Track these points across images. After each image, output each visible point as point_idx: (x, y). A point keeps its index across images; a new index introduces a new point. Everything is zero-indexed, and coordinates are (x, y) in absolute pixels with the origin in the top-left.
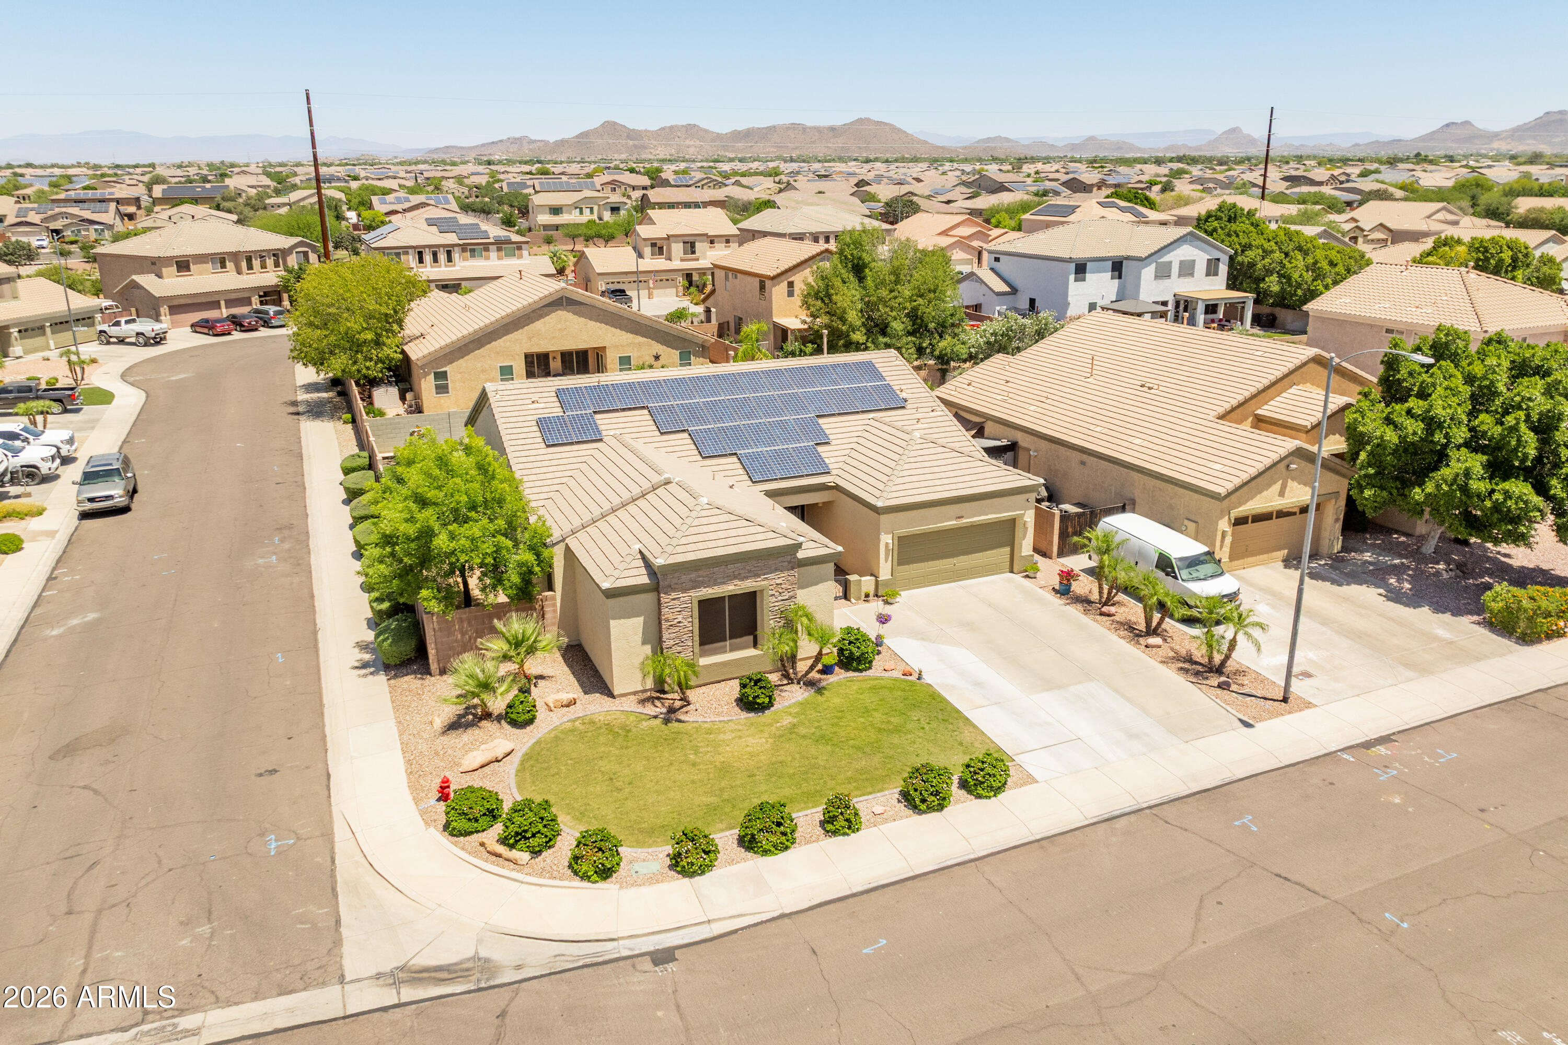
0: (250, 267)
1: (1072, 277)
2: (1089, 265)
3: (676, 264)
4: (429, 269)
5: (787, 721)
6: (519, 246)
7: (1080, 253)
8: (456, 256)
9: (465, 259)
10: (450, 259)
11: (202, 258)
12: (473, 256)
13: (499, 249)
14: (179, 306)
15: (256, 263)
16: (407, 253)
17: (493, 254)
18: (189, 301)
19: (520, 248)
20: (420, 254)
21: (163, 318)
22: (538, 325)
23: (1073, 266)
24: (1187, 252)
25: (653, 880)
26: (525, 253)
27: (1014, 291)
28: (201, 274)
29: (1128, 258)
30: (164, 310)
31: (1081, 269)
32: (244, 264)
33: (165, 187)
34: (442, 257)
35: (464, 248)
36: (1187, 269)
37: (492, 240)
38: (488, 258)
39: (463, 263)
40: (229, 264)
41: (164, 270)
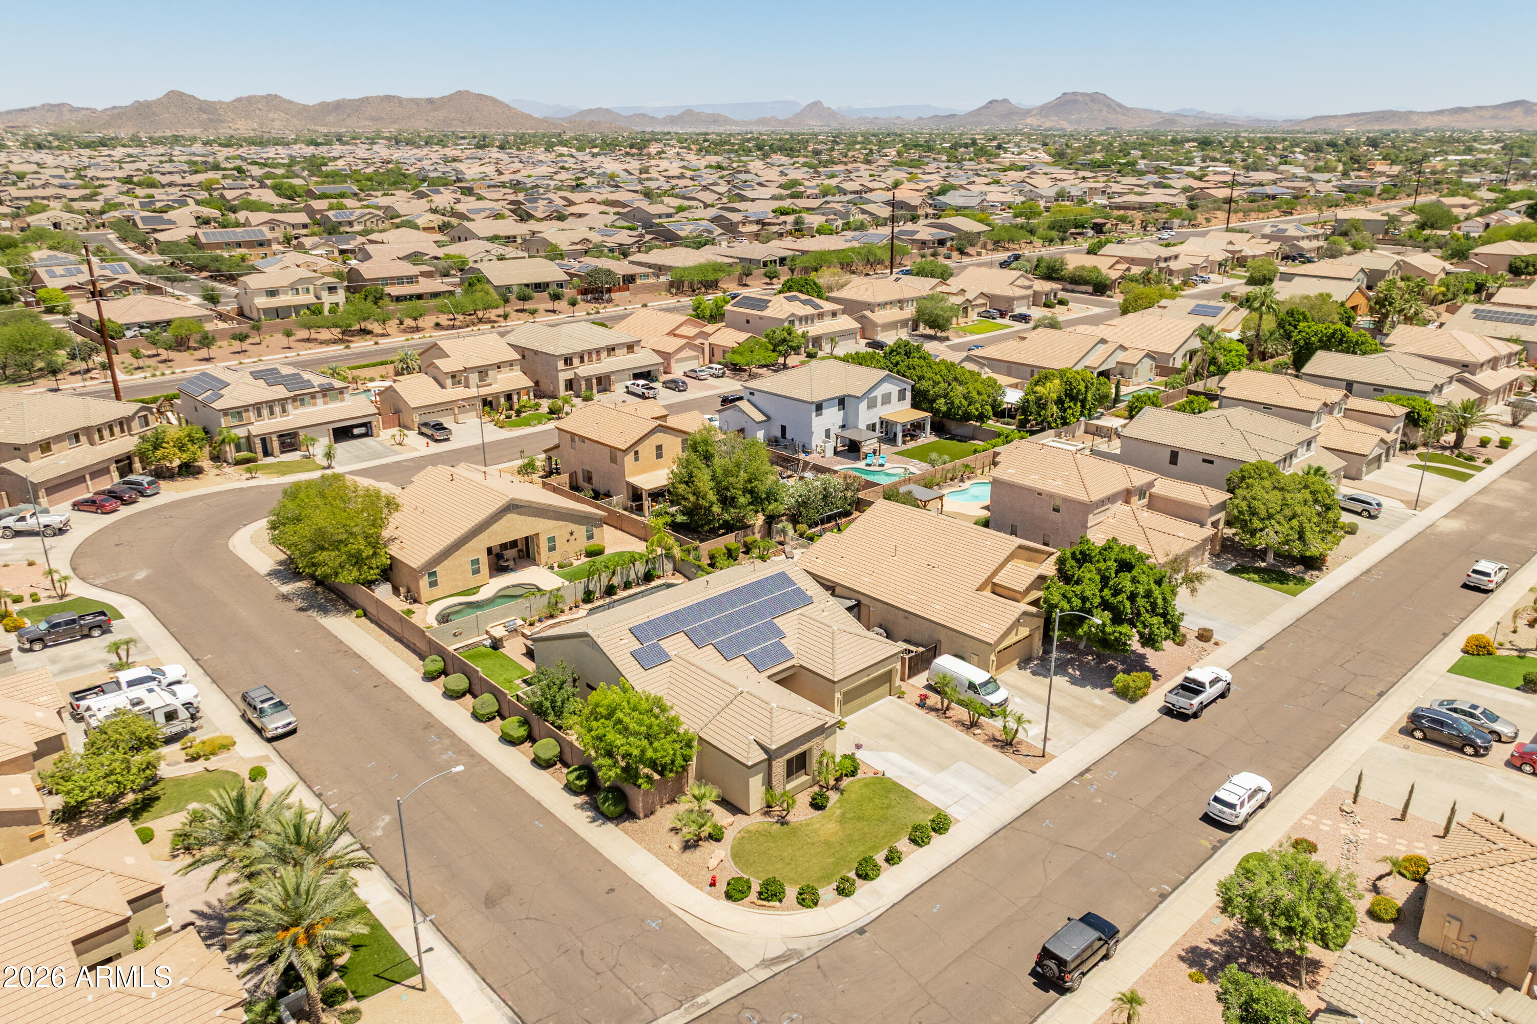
0: (101, 438)
1: (814, 414)
2: (824, 404)
3: (473, 392)
4: (267, 421)
5: (838, 812)
6: (341, 391)
7: (817, 398)
8: (289, 407)
9: (295, 408)
10: (284, 411)
11: (59, 438)
12: (303, 404)
13: (324, 396)
14: (56, 487)
15: (106, 433)
16: (247, 411)
17: (320, 401)
18: (61, 481)
19: (341, 393)
20: (259, 410)
21: (41, 500)
22: (495, 527)
23: (814, 407)
24: (887, 387)
25: (834, 902)
26: (346, 396)
27: (769, 418)
28: (60, 452)
29: (849, 396)
31: (819, 407)
32: (97, 436)
34: (277, 410)
35: (294, 399)
36: (886, 399)
37: (317, 389)
38: (315, 404)
39: (296, 412)
40: (83, 438)
41: (31, 455)
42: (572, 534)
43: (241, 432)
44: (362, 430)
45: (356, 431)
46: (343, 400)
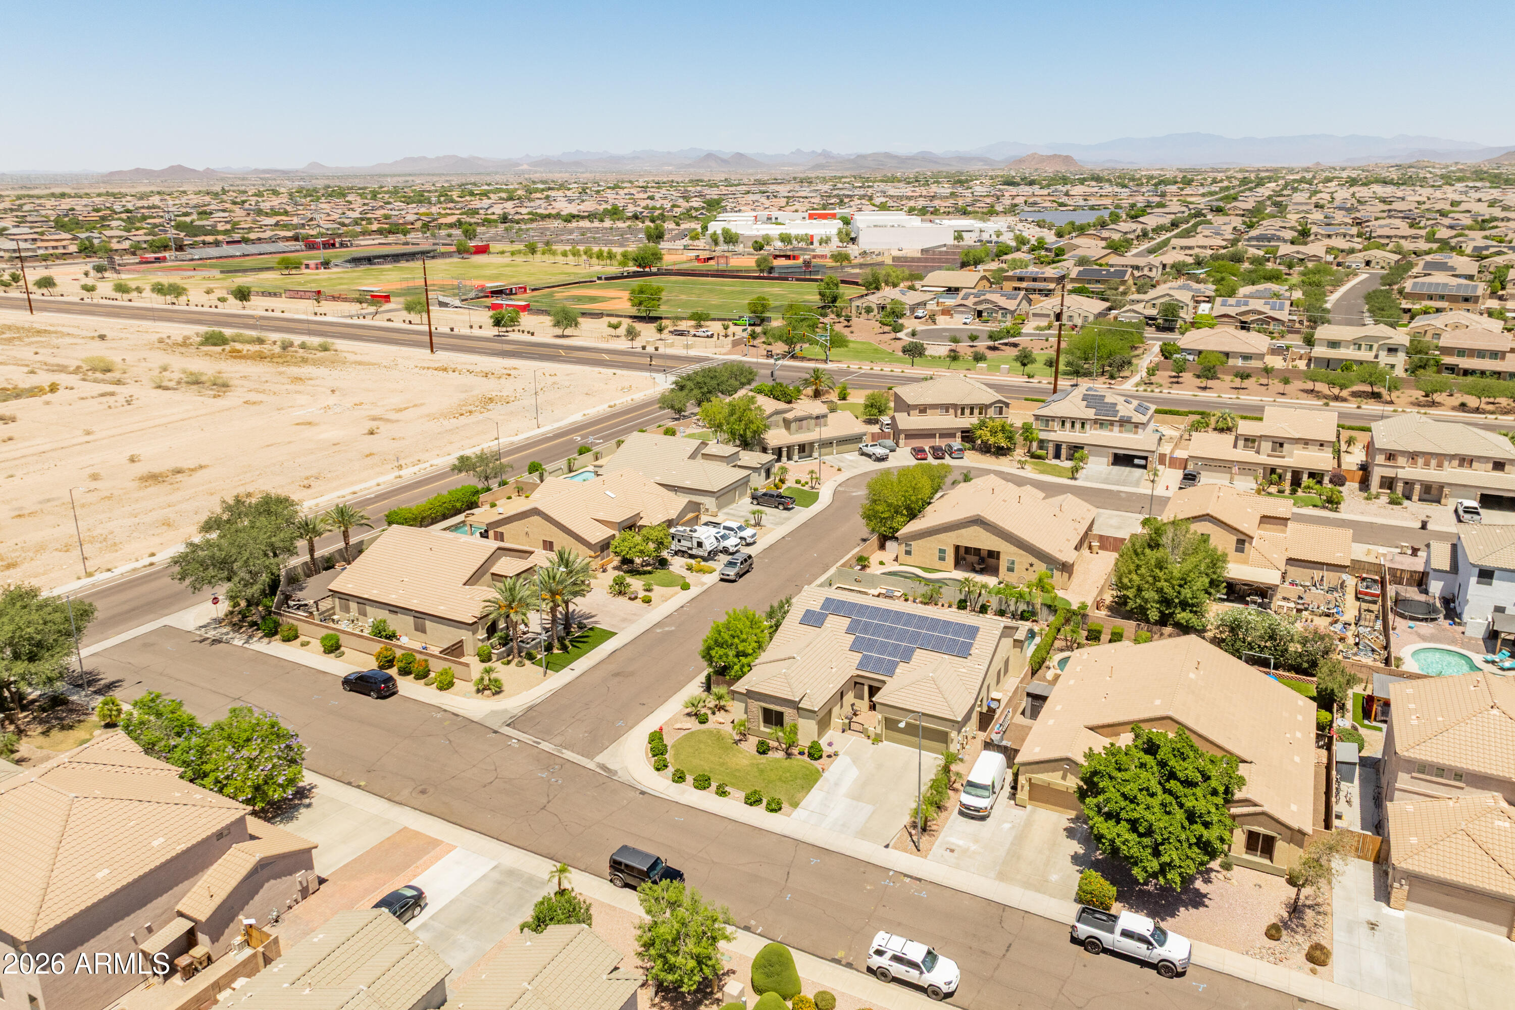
0: (963, 414)
1: (1474, 580)
2: (1496, 573)
3: (1263, 459)
4: (1066, 433)
7: (1489, 563)
8: (1087, 427)
9: (1093, 429)
10: (1083, 428)
11: (936, 406)
12: (1101, 428)
13: (1121, 426)
14: (911, 435)
15: (967, 411)
16: (1054, 421)
17: (1116, 429)
18: (918, 433)
19: (1136, 427)
20: (1063, 423)
21: (901, 441)
22: (963, 531)
23: (1476, 571)
25: (665, 778)
26: (1140, 430)
27: (1455, 571)
28: (931, 415)
30: (902, 436)
31: (1487, 575)
32: (959, 412)
33: (1081, 268)
34: (1078, 426)
35: (1096, 421)
37: (1119, 419)
38: (1111, 430)
39: (1093, 432)
40: (951, 411)
41: (912, 412)
42: (1031, 565)
43: (1043, 435)
44: (1143, 462)
45: (1136, 461)
46: (1136, 433)
